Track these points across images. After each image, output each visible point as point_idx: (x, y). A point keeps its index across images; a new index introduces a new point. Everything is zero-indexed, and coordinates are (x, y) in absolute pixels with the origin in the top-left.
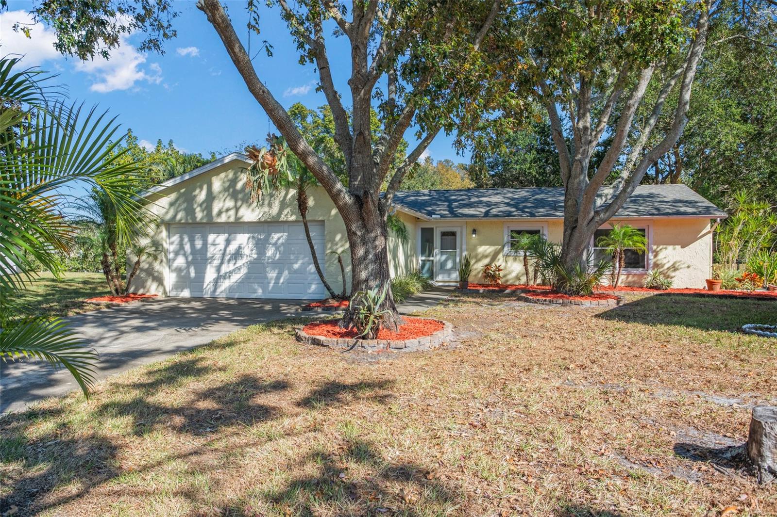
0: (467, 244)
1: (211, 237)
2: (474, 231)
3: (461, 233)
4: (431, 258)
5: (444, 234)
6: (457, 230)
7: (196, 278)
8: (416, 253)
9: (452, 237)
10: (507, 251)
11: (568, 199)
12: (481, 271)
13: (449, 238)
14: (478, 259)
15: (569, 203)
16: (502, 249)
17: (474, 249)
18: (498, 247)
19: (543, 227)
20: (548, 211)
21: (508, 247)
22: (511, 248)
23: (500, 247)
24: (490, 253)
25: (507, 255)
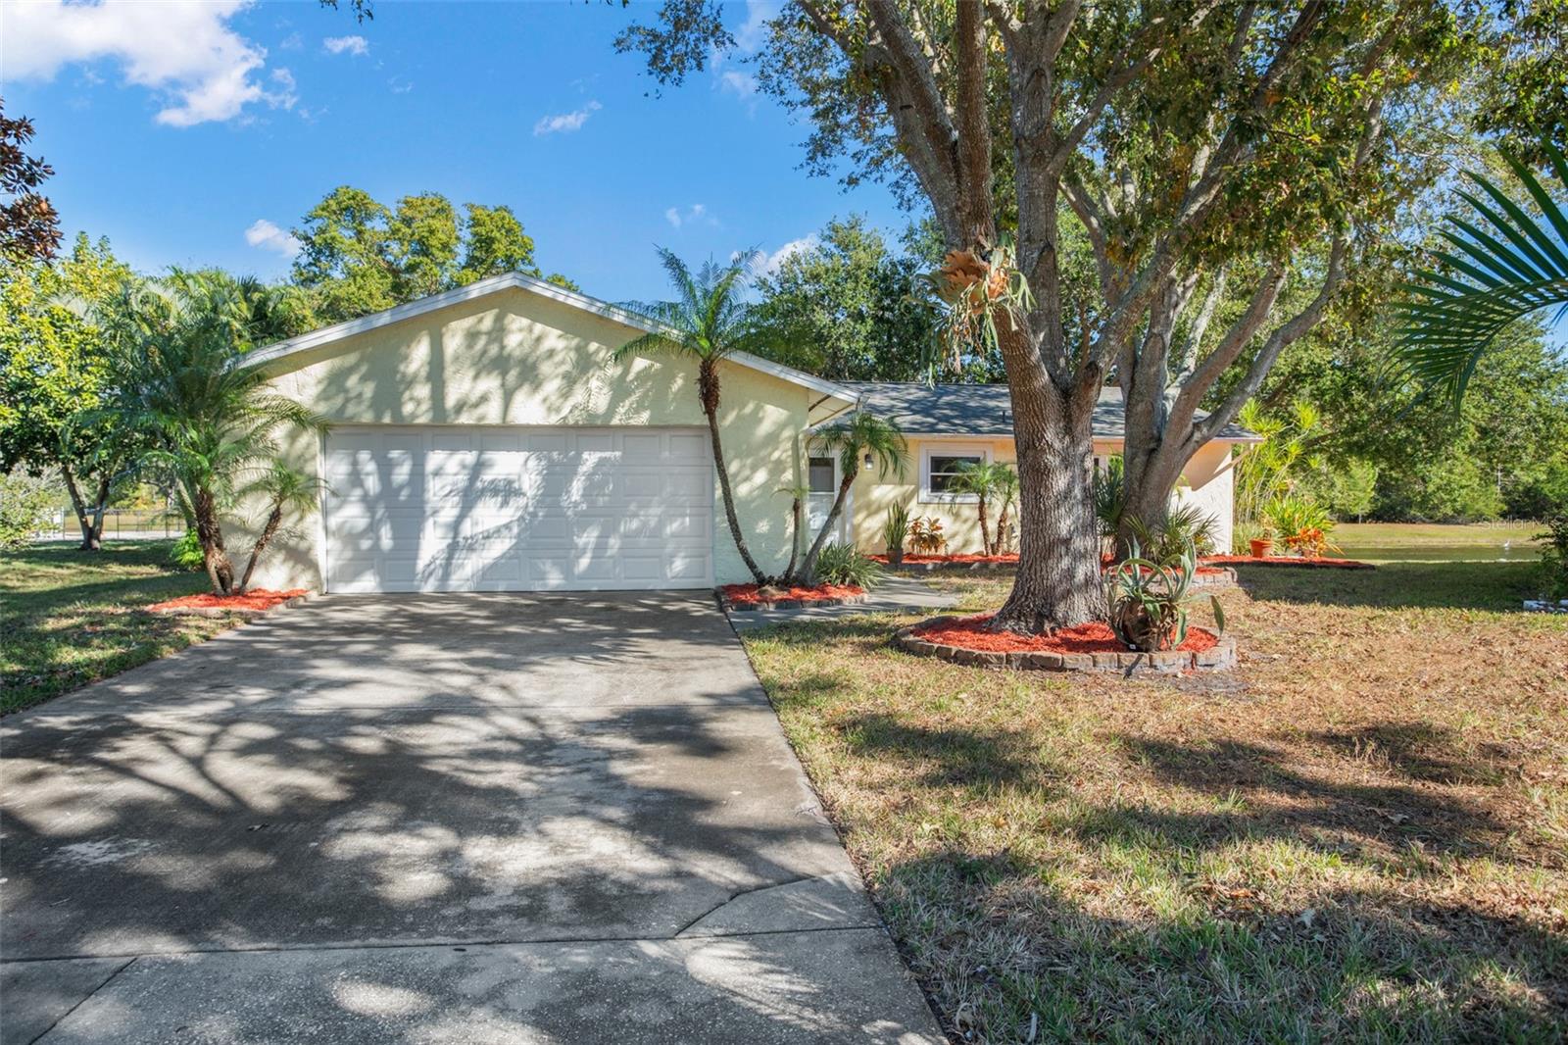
1: (435, 459)
2: (868, 458)
6: (836, 455)
7: (394, 549)
9: (825, 469)
10: (925, 494)
11: (1138, 402)
12: (875, 533)
13: (819, 470)
14: (873, 510)
15: (1140, 408)
16: (916, 491)
17: (866, 491)
18: (909, 487)
19: (984, 453)
20: (994, 425)
21: (927, 487)
22: (931, 488)
23: (912, 487)
24: (894, 498)
25: (927, 500)
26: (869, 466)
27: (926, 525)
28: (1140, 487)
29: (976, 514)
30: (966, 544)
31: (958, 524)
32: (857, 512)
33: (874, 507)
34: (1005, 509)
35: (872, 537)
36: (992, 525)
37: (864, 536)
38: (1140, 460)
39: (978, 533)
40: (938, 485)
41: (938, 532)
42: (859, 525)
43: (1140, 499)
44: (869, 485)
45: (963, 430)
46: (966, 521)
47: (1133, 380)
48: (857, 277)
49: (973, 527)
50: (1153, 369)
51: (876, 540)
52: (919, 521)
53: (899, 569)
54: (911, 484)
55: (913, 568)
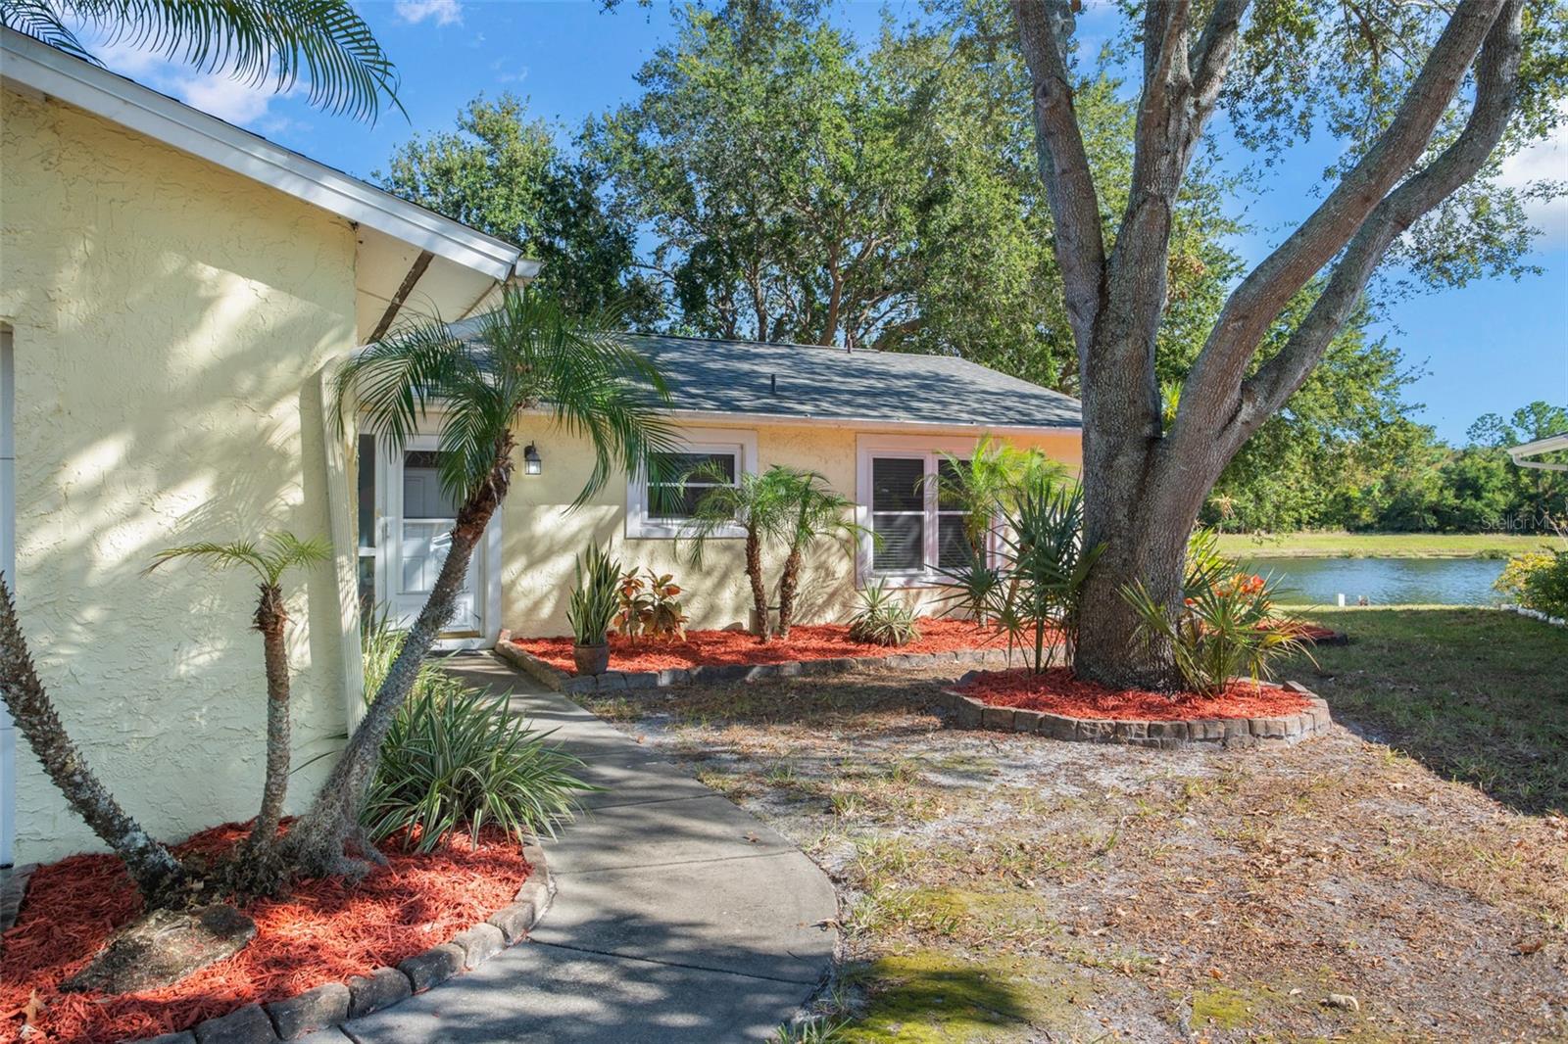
2: (531, 453)
4: (366, 552)
5: (416, 460)
10: (637, 523)
11: (1116, 339)
12: (546, 596)
14: (537, 555)
15: (1122, 350)
16: (621, 517)
17: (525, 519)
18: (608, 510)
19: (742, 447)
20: (759, 399)
21: (642, 510)
22: (649, 511)
23: (615, 509)
24: (580, 530)
25: (639, 536)
26: (533, 469)
27: (649, 586)
28: (1132, 516)
30: (712, 611)
32: (509, 556)
33: (540, 549)
34: (794, 553)
35: (537, 605)
37: (521, 605)
38: (1128, 459)
41: (673, 600)
42: (513, 583)
43: (1132, 544)
44: (532, 505)
45: (709, 404)
46: (709, 573)
47: (1102, 291)
48: (511, 181)
50: (1148, 270)
51: (546, 611)
52: (634, 577)
53: (601, 691)
54: (611, 504)
55: (632, 686)
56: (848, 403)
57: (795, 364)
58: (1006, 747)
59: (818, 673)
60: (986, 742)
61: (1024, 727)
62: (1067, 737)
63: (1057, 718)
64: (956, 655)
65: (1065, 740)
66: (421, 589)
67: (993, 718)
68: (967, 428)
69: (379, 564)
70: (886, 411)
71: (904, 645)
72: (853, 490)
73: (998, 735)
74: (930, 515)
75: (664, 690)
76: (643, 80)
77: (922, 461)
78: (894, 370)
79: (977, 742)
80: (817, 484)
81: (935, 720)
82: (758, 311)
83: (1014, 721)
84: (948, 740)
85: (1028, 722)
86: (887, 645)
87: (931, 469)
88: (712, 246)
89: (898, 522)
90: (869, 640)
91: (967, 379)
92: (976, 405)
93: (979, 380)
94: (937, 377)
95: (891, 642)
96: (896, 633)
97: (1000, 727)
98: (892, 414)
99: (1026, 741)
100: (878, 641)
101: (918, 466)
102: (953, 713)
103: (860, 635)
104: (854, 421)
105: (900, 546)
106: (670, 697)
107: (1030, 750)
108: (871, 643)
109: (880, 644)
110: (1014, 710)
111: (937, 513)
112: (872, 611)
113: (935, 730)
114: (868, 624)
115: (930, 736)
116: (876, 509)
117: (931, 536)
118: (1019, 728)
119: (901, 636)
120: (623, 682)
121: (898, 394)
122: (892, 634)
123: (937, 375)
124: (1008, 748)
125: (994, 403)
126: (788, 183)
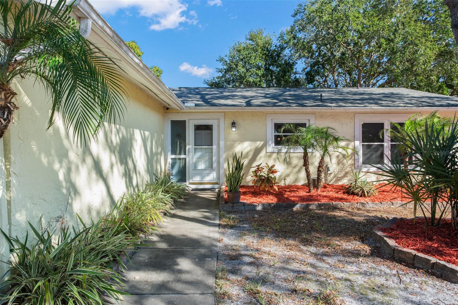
0: (226, 139)
2: (233, 124)
3: (219, 126)
4: (183, 156)
5: (198, 128)
6: (214, 123)
8: (163, 149)
9: (208, 132)
10: (271, 147)
13: (204, 132)
16: (265, 145)
17: (232, 146)
18: (260, 143)
19: (309, 120)
20: (315, 102)
21: (272, 143)
22: (275, 143)
23: (262, 143)
24: (250, 150)
25: (271, 152)
26: (234, 129)
27: (266, 170)
29: (302, 162)
31: (290, 168)
34: (322, 158)
36: (313, 170)
39: (303, 174)
40: (278, 141)
41: (274, 175)
44: (234, 142)
45: (294, 105)
46: (295, 167)
49: (299, 171)
52: (261, 166)
53: (234, 210)
54: (261, 141)
55: (247, 209)
56: (351, 103)
57: (335, 93)
58: (406, 279)
59: (325, 209)
60: (394, 272)
61: (421, 266)
62: (453, 280)
63: (445, 266)
64: (393, 204)
65: (452, 282)
66: (200, 168)
67: (401, 255)
68: (403, 109)
69: (187, 160)
70: (366, 104)
71: (369, 196)
72: (353, 135)
73: (403, 267)
74: (387, 144)
75: (258, 212)
76: (294, 16)
77: (383, 124)
78: (374, 93)
79: (388, 271)
80: (330, 131)
81: (367, 249)
82: (335, 84)
83: (414, 260)
84: (371, 264)
85: (424, 264)
86: (361, 196)
87: (387, 127)
88: (317, 63)
89: (373, 147)
90: (353, 194)
91: (405, 94)
92: (408, 101)
93: (410, 94)
94: (392, 94)
95: (363, 195)
96: (365, 192)
97: (404, 262)
98: (369, 105)
99: (422, 278)
100: (357, 194)
101: (381, 126)
102: (378, 245)
103: (349, 191)
104: (351, 108)
105: (374, 156)
106: (256, 216)
107: (425, 286)
108: (354, 195)
109: (358, 196)
110: (414, 252)
111: (390, 143)
112: (356, 182)
113: (365, 256)
114: (353, 187)
115: (361, 259)
116: (363, 141)
117: (387, 152)
118: (418, 265)
119: (368, 193)
120: (243, 207)
121: (373, 99)
122: (363, 192)
123: (393, 93)
124: (408, 280)
125: (416, 100)
126: (338, 38)
